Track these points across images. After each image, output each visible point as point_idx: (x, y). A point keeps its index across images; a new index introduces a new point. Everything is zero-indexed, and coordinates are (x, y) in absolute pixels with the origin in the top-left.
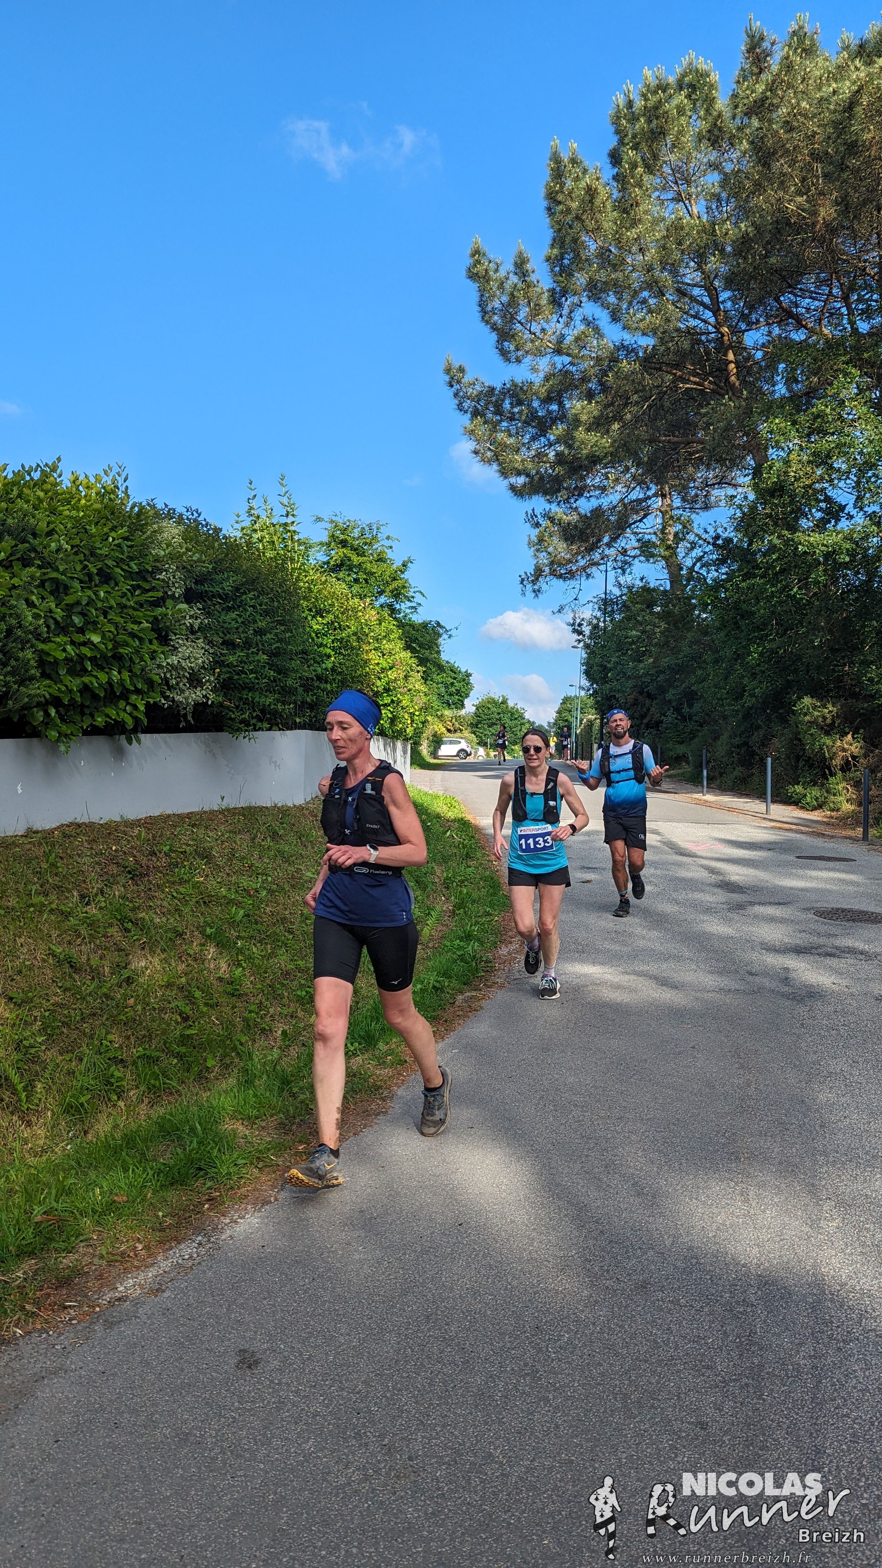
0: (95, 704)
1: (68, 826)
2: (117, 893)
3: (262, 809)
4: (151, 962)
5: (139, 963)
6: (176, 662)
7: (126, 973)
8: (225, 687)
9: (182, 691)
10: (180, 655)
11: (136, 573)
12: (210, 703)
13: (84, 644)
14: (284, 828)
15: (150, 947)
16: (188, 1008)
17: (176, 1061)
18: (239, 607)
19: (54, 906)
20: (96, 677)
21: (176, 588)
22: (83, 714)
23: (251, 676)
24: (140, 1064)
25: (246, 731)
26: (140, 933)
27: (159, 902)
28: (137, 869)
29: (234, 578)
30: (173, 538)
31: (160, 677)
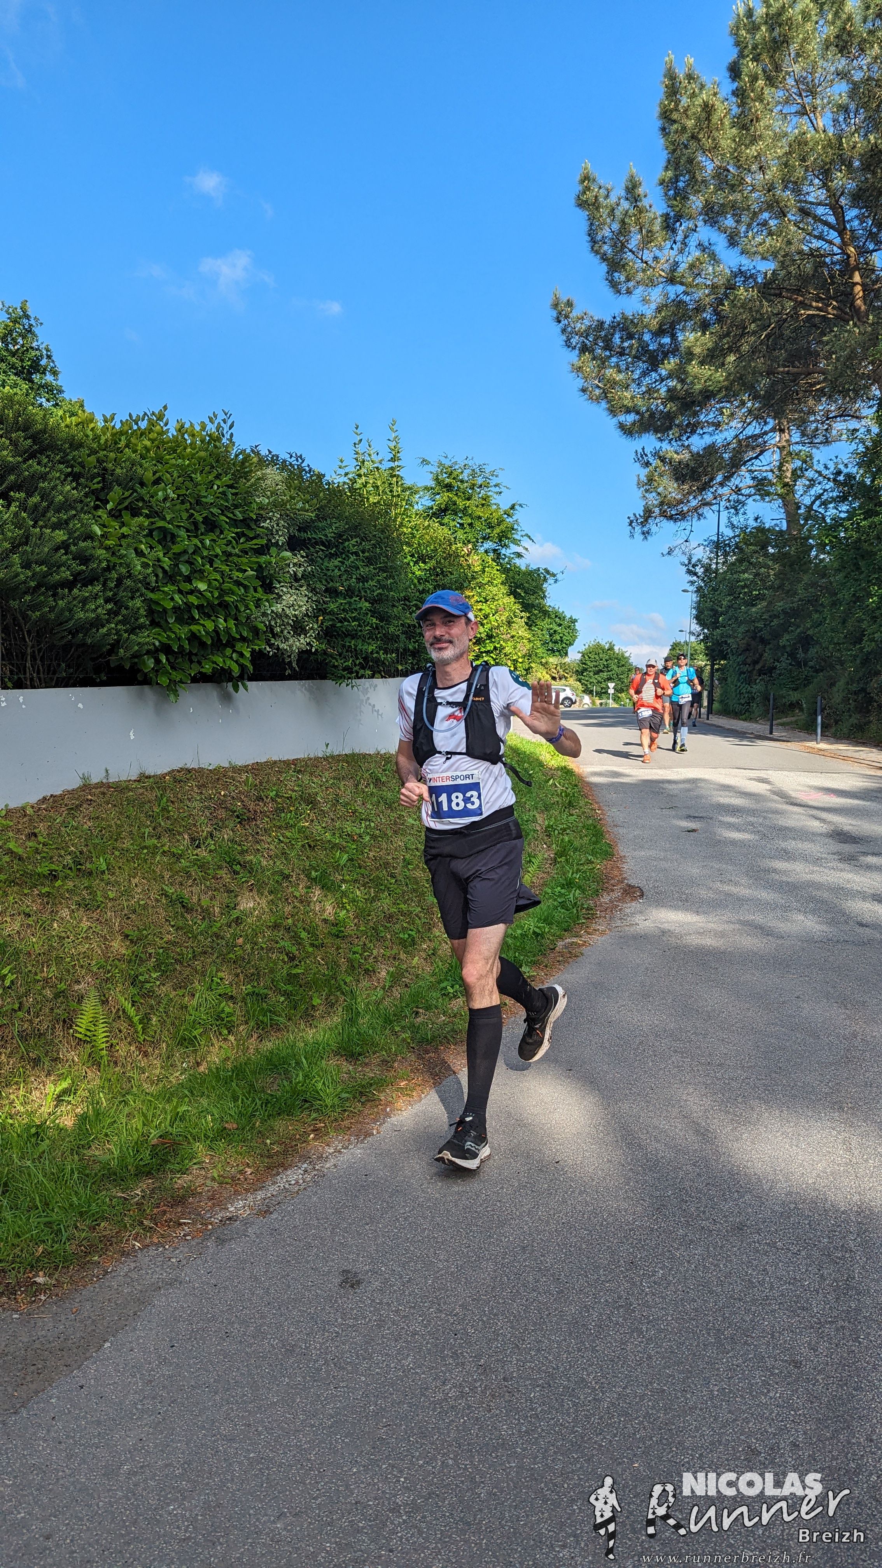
0: (202, 653)
1: (178, 771)
2: (225, 836)
3: (365, 756)
4: (259, 904)
5: (247, 903)
6: (280, 610)
7: (235, 914)
8: (328, 634)
9: (287, 639)
10: (284, 603)
11: (241, 521)
12: (313, 650)
13: (191, 592)
14: (386, 775)
15: (258, 888)
16: (294, 948)
17: (283, 999)
18: (342, 553)
19: (166, 848)
20: (203, 626)
21: (280, 536)
22: (191, 662)
23: (353, 624)
24: (249, 1001)
25: (349, 678)
26: (248, 875)
27: (267, 846)
28: (245, 813)
29: (338, 525)
30: (277, 485)
31: (265, 624)
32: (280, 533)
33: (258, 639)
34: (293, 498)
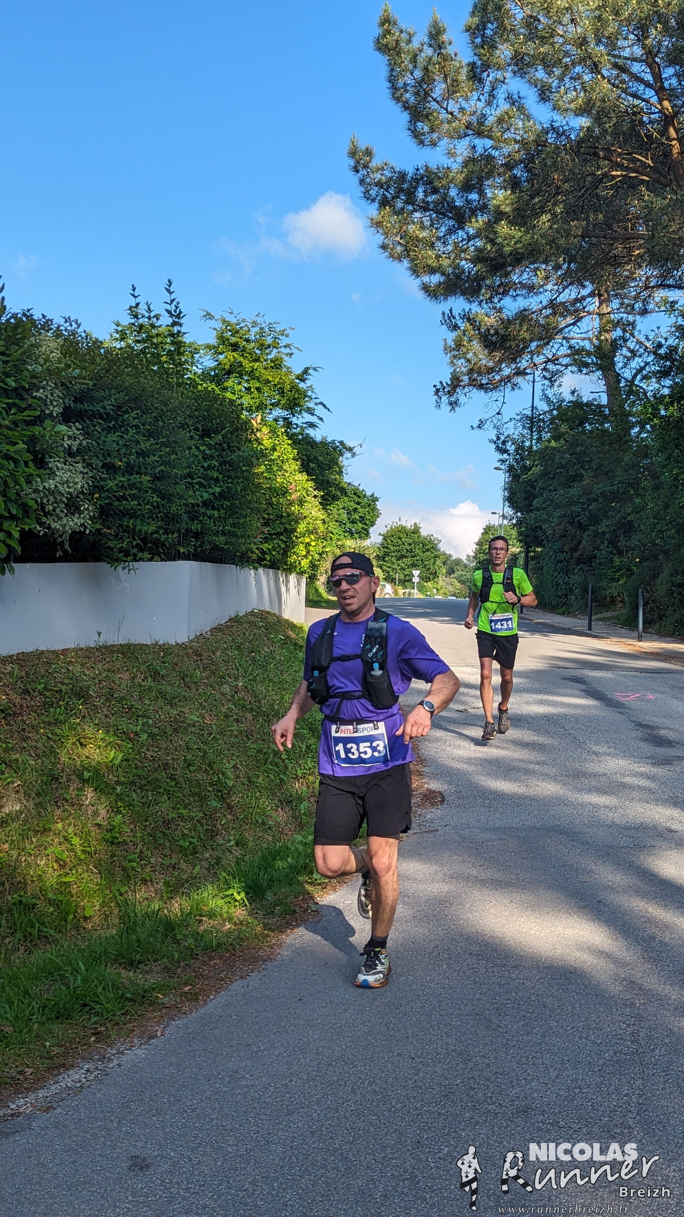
3: (141, 646)
4: (25, 806)
6: (53, 487)
8: (104, 513)
9: (59, 518)
10: (57, 479)
12: (87, 531)
14: (165, 668)
15: (25, 789)
18: (121, 427)
21: (54, 407)
23: (132, 502)
25: (126, 561)
26: (15, 775)
27: (34, 744)
28: (10, 708)
29: (117, 396)
30: (52, 352)
31: (36, 502)
32: (55, 403)
33: (28, 517)
34: (68, 366)
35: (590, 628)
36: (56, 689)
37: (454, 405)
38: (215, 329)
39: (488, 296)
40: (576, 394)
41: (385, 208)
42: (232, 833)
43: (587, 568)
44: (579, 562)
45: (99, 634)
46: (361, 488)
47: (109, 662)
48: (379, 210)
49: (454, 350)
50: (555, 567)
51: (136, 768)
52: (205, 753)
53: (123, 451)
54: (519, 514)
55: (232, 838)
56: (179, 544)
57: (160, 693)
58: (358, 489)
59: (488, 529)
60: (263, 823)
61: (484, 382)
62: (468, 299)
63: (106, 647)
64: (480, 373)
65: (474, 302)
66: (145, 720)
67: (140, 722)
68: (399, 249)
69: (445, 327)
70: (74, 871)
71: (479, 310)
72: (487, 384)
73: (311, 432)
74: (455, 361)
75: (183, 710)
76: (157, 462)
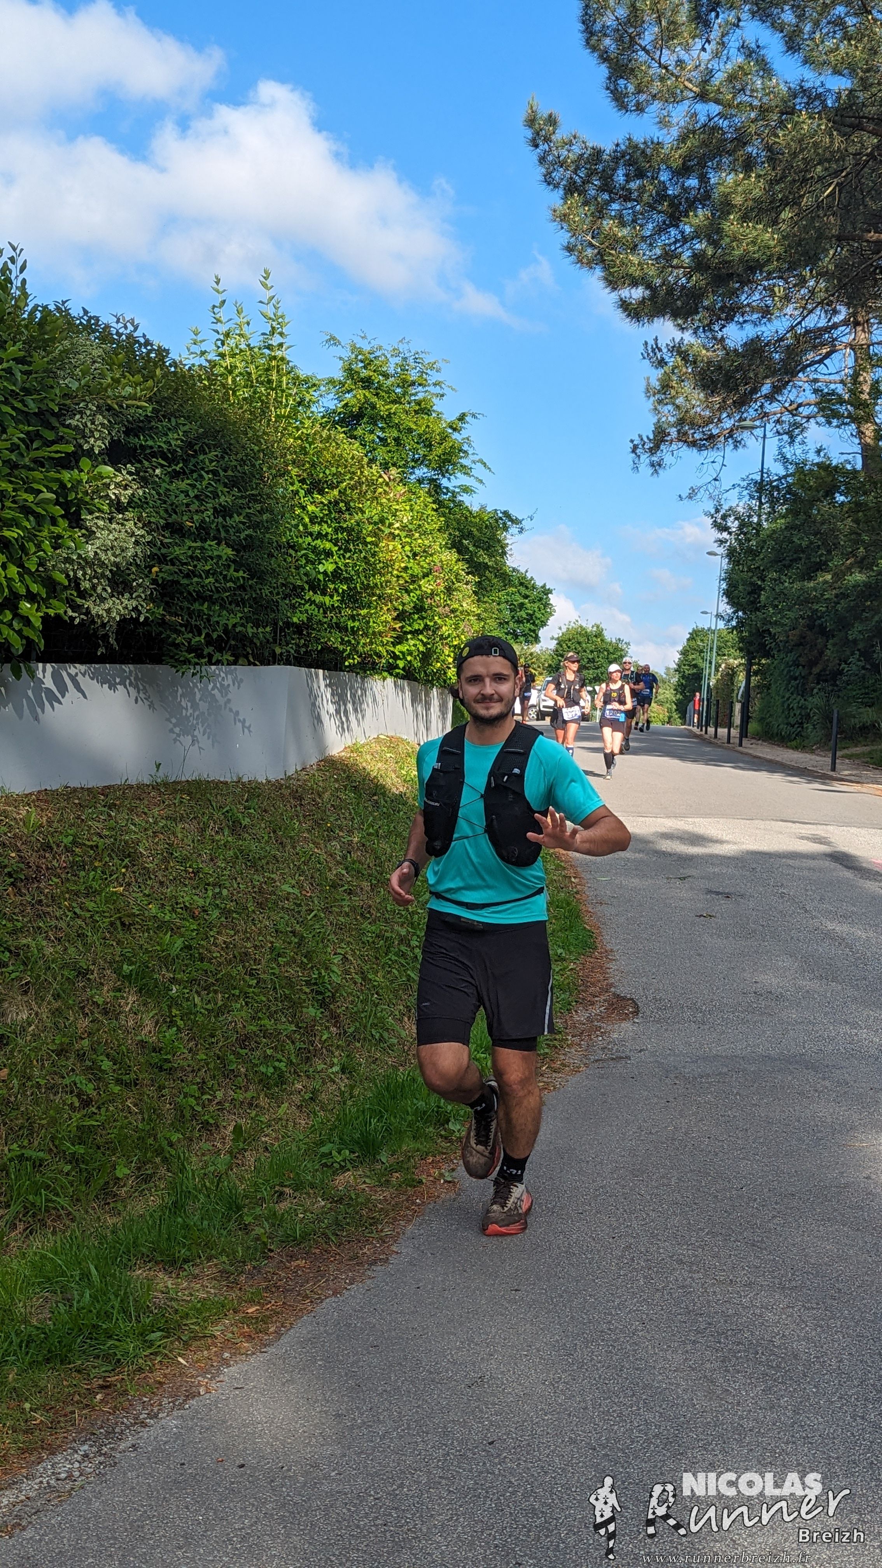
4: (36, 1014)
6: (91, 554)
8: (165, 595)
9: (101, 600)
10: (98, 543)
11: (34, 413)
12: (142, 618)
14: (250, 816)
15: (37, 989)
16: (90, 1086)
18: (192, 472)
21: (96, 440)
23: (207, 580)
25: (198, 664)
26: (22, 968)
27: (54, 923)
28: (22, 870)
29: (186, 428)
30: (94, 362)
31: (68, 576)
32: (97, 435)
33: (55, 597)
34: (117, 381)
35: (833, 769)
36: (91, 843)
37: (656, 466)
38: (341, 358)
39: (706, 322)
40: (822, 454)
41: (572, 195)
42: (337, 1054)
43: (830, 688)
44: (819, 679)
45: (158, 766)
46: (529, 576)
47: (169, 806)
48: (565, 199)
49: (659, 392)
50: (787, 685)
51: (202, 960)
52: (302, 938)
53: (193, 508)
54: (740, 613)
55: (335, 1060)
56: (275, 641)
57: (241, 852)
58: (525, 578)
59: (695, 635)
60: (382, 1039)
61: (697, 436)
62: (678, 325)
63: (166, 784)
64: (692, 424)
65: (686, 328)
66: (217, 890)
67: (210, 893)
68: (590, 252)
69: (647, 361)
70: (103, 1110)
71: (693, 340)
72: (701, 440)
73: (465, 498)
74: (659, 407)
75: (273, 876)
76: (244, 523)
